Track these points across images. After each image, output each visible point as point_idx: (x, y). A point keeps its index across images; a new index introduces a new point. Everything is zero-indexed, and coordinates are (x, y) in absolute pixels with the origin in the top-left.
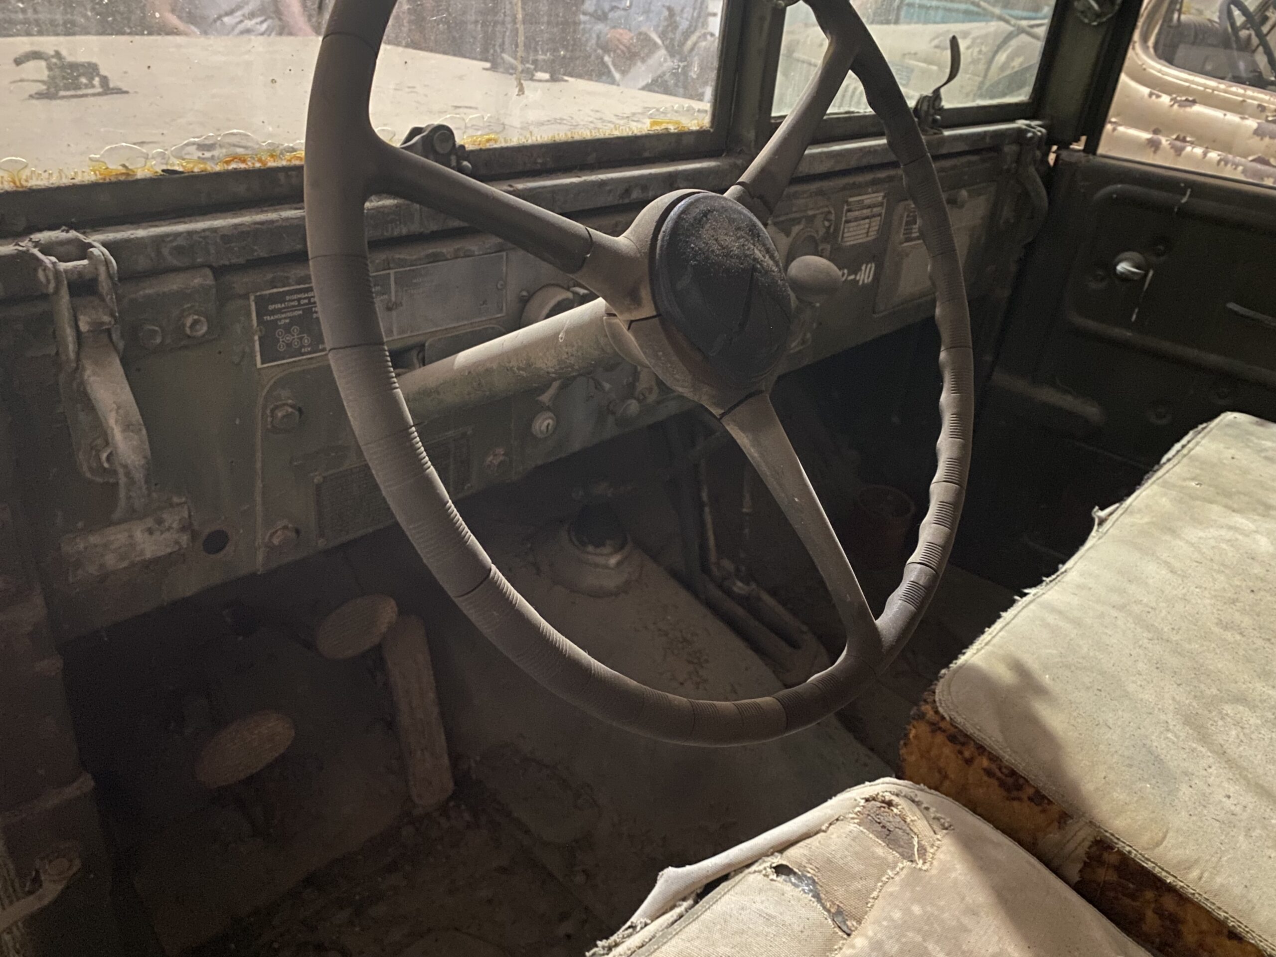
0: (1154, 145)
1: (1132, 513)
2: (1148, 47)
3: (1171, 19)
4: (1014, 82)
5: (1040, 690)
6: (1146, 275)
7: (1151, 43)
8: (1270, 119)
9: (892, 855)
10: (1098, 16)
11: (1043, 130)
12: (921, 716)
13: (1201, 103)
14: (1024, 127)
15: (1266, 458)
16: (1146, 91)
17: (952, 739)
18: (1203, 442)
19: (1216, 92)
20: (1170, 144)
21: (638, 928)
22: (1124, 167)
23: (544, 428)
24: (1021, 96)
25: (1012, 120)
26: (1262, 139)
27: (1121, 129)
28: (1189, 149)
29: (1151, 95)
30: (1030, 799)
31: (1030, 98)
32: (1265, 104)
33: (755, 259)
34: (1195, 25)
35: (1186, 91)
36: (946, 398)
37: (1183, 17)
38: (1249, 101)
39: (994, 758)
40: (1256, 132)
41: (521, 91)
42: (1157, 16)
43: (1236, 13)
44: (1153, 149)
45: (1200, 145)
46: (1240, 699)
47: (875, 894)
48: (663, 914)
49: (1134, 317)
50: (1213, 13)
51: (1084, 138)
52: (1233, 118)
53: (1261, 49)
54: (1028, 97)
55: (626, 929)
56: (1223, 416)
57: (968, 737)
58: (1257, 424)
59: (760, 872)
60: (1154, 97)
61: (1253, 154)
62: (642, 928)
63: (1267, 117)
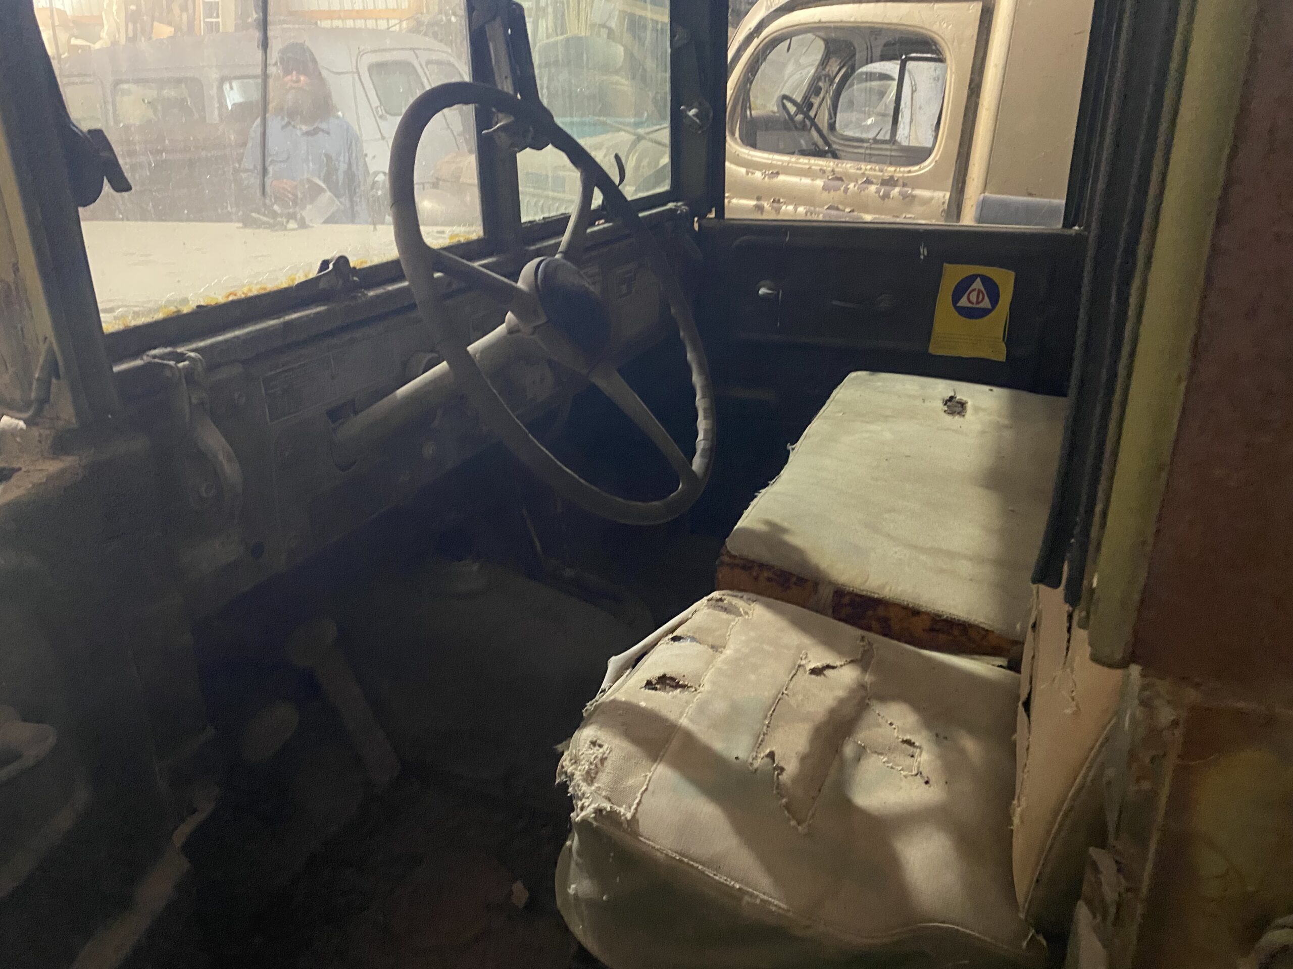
0: (760, 208)
1: (809, 437)
2: (736, 139)
3: (746, 116)
4: (658, 180)
5: (784, 530)
6: (778, 294)
7: (737, 135)
8: (830, 177)
9: (731, 617)
10: (701, 127)
11: (687, 208)
12: (722, 563)
13: (783, 173)
14: (674, 207)
15: (880, 392)
16: (743, 170)
17: (744, 567)
18: (841, 390)
19: (790, 165)
20: (770, 206)
21: (607, 690)
22: (745, 224)
23: (431, 452)
24: (665, 187)
25: (665, 204)
26: (829, 192)
27: (734, 201)
28: (784, 207)
29: (747, 173)
30: (795, 584)
31: (671, 187)
32: (825, 168)
33: (586, 288)
34: (763, 118)
35: (770, 166)
36: (689, 356)
37: (753, 112)
38: (814, 167)
39: (769, 567)
40: (825, 188)
41: (375, 229)
42: (736, 115)
43: (789, 105)
44: (760, 212)
45: (791, 204)
46: (892, 510)
47: (728, 634)
48: (616, 681)
49: (779, 324)
50: (773, 106)
51: (714, 210)
52: (806, 181)
53: (813, 128)
54: (669, 187)
55: (601, 693)
56: (849, 376)
57: (753, 562)
58: (870, 375)
59: (663, 643)
60: (750, 174)
61: (826, 204)
62: (609, 689)
63: (828, 176)
